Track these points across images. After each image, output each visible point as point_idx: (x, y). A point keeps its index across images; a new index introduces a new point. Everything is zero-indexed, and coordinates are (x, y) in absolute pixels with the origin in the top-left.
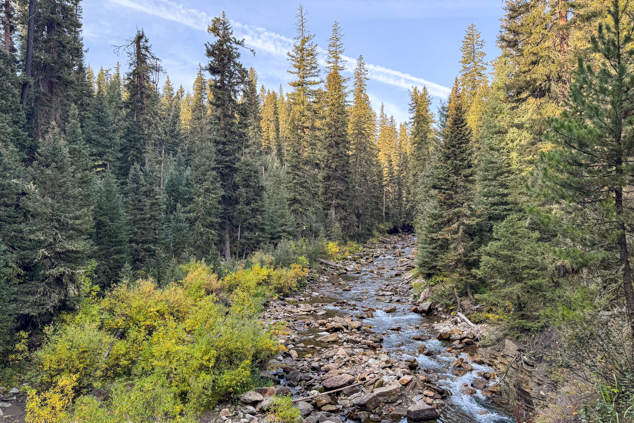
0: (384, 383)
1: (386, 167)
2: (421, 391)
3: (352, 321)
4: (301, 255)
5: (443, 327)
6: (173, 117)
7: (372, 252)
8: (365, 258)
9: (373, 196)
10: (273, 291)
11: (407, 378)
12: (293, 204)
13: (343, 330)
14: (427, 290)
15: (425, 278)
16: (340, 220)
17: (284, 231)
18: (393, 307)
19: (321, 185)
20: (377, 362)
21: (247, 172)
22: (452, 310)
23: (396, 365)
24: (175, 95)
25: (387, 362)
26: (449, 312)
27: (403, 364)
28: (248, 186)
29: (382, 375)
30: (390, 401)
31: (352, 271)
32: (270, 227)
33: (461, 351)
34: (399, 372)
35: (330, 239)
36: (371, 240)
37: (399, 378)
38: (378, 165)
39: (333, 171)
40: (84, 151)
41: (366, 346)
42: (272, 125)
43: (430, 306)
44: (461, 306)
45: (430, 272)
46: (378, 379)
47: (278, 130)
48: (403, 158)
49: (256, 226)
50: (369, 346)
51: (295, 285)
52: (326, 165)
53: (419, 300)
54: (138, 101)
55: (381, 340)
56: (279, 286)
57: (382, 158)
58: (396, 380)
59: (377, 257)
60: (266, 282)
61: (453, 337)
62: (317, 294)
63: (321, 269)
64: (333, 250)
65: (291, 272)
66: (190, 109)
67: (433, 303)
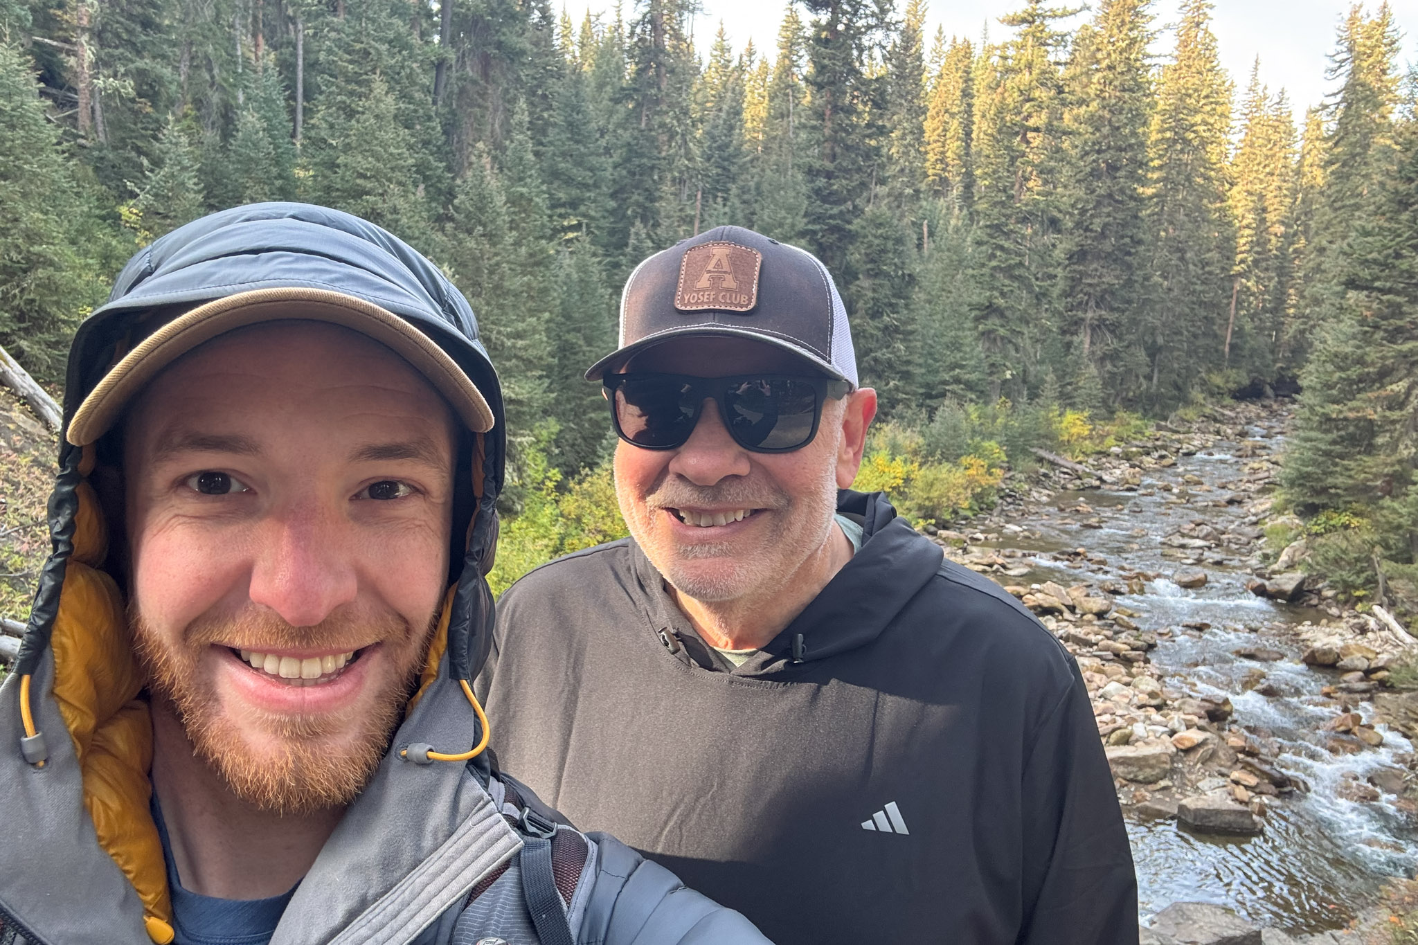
0: (1133, 738)
1: (1248, 227)
2: (1224, 770)
3: (1088, 595)
4: (991, 436)
5: (1322, 637)
6: (728, 113)
7: (1179, 441)
8: (1156, 455)
9: (1201, 303)
10: (913, 513)
11: (1196, 736)
12: (985, 317)
13: (1061, 613)
14: (1300, 543)
15: (1300, 514)
16: (1102, 359)
17: (957, 381)
18: (1201, 576)
19: (1059, 271)
20: (1129, 691)
21: (877, 242)
22: (1360, 599)
23: (1176, 704)
24: (735, 63)
25: (1152, 695)
26: (1351, 602)
27: (1194, 705)
28: (877, 274)
29: (1133, 720)
30: (1141, 777)
31: (1113, 484)
32: (923, 371)
33: (1362, 700)
34: (1176, 719)
35: (1072, 406)
36: (1181, 412)
37: (1172, 733)
38: (1224, 222)
39: (1094, 239)
40: (537, 200)
41: (1109, 655)
42: (955, 125)
43: (1302, 583)
44: (1387, 591)
45: (1316, 501)
46: (1119, 728)
47: (968, 134)
48: (1303, 201)
49: (890, 365)
50: (1117, 655)
51: (966, 505)
52: (1078, 225)
53: (1275, 567)
54: (651, 86)
55: (1151, 647)
56: (927, 503)
57: (1239, 203)
58: (1165, 737)
59: (1189, 454)
60: (900, 493)
61: (1345, 662)
62: (1017, 529)
63: (1037, 472)
64: (1074, 430)
65: (958, 474)
66: (766, 94)
67: (1310, 576)
